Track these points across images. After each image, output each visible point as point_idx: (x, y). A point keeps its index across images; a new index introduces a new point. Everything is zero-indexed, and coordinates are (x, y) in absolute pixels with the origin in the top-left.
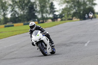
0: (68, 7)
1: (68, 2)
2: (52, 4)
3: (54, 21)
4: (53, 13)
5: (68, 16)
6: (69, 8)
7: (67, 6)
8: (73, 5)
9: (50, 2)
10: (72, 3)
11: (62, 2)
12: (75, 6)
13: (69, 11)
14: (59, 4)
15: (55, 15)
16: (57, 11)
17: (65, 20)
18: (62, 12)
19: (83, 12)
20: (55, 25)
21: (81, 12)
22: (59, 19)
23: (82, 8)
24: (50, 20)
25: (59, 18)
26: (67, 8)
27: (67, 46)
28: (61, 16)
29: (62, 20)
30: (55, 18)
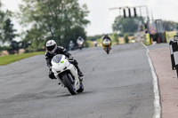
0: (38, 27)
1: (37, 19)
2: (8, 22)
3: (14, 53)
4: (11, 39)
5: (38, 44)
6: (40, 30)
7: (36, 25)
8: (46, 25)
9: (5, 19)
10: (45, 20)
11: (26, 18)
12: (50, 26)
13: (39, 36)
14: (21, 23)
15: (15, 42)
16: (18, 35)
17: (32, 51)
18: (27, 37)
19: (65, 36)
20: (15, 61)
21: (62, 37)
22: (22, 51)
23: (63, 29)
24: (5, 52)
25: (22, 47)
26: (36, 30)
27: (38, 98)
28: (25, 44)
29: (27, 52)
30: (14, 49)
